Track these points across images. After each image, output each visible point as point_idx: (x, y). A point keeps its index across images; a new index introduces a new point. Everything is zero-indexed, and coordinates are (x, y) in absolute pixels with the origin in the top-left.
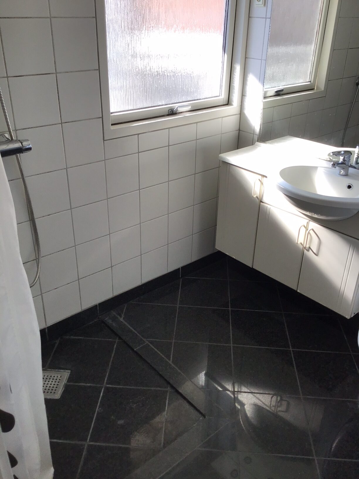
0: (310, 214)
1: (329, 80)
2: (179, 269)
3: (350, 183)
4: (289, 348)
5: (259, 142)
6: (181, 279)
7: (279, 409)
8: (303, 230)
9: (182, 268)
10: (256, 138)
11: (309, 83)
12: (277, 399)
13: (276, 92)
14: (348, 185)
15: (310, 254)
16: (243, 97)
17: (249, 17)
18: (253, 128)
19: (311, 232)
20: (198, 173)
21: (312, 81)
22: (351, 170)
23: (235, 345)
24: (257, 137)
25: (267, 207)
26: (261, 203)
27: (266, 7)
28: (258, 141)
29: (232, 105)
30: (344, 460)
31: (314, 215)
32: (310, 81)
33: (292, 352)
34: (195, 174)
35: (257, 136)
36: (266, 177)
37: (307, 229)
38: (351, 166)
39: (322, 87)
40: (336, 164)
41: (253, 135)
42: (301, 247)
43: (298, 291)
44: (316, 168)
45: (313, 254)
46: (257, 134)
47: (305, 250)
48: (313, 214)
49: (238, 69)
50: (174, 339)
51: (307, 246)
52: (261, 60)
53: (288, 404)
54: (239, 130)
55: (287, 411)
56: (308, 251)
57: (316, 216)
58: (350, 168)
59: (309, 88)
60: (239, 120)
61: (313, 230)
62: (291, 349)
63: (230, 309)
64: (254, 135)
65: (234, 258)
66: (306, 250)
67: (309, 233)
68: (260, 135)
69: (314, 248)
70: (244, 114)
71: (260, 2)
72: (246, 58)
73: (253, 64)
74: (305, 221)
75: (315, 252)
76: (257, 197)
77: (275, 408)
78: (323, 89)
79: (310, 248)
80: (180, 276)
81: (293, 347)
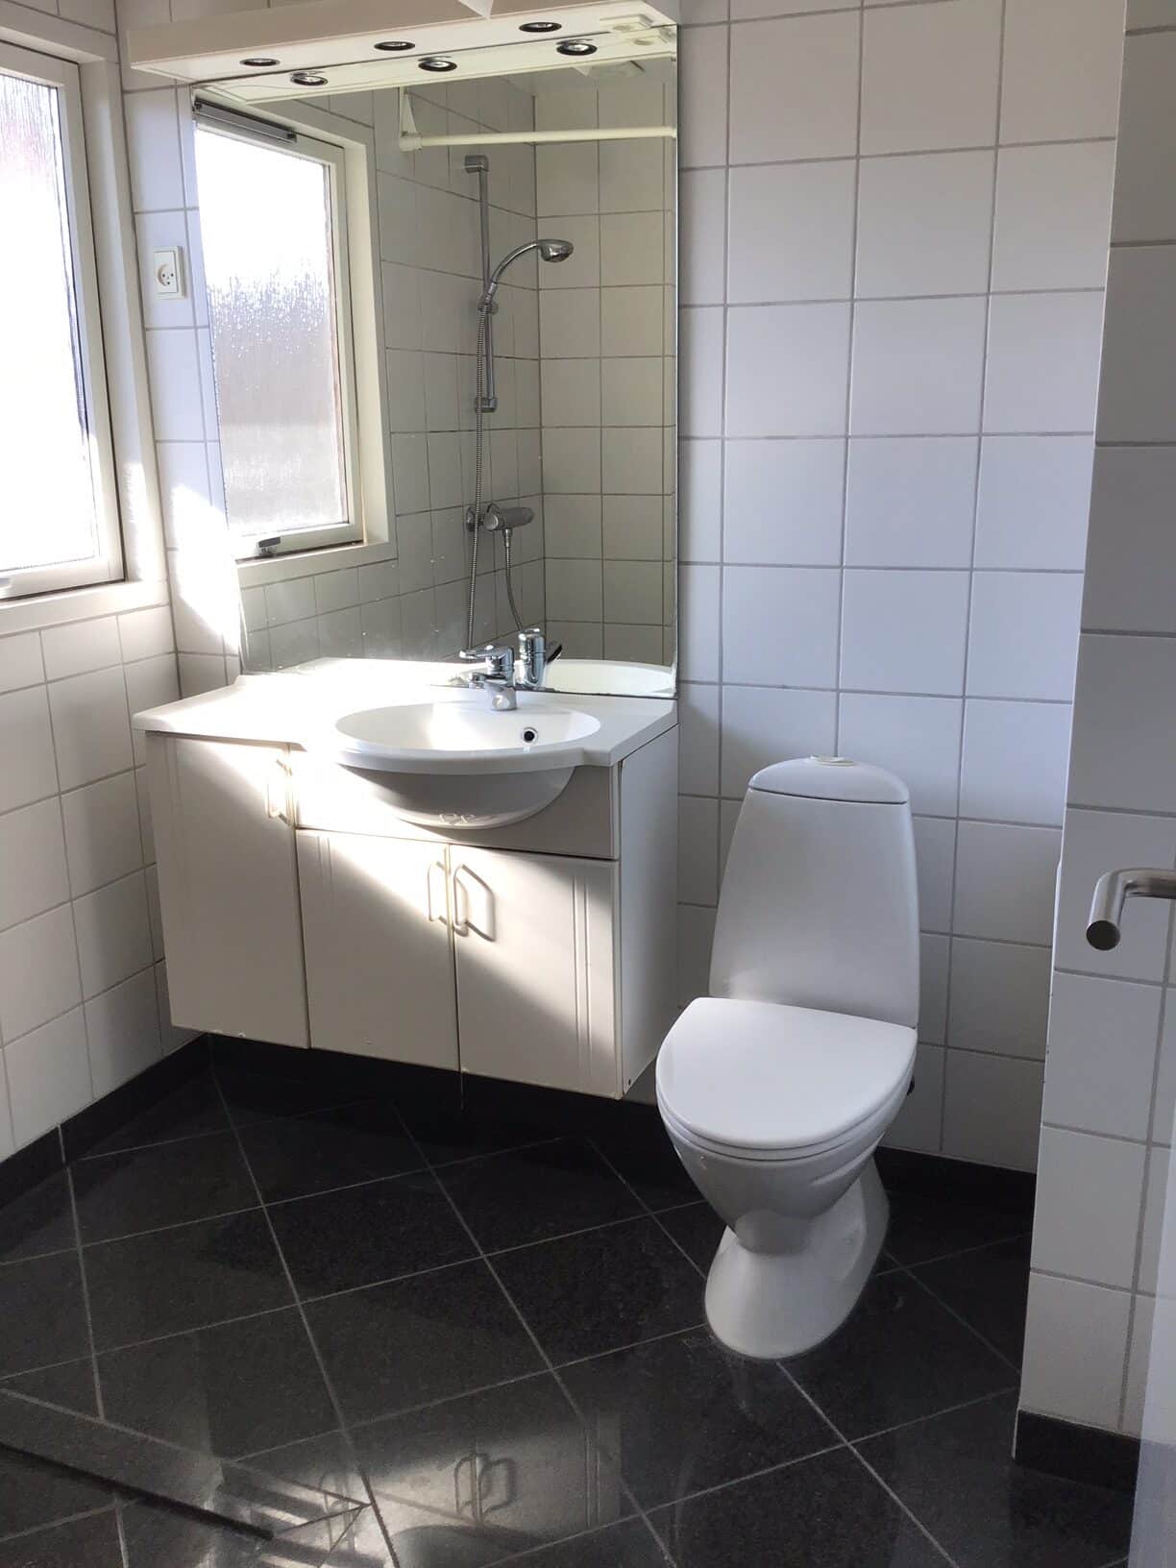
0: (446, 821)
1: (395, 515)
2: (55, 1132)
3: (526, 726)
4: (478, 1254)
5: (247, 674)
6: (69, 1170)
7: (487, 1503)
8: (438, 875)
9: (66, 1126)
10: (234, 664)
11: (346, 525)
12: (473, 1475)
13: (262, 544)
14: (523, 732)
15: (473, 944)
16: (169, 553)
17: (144, 330)
18: (220, 640)
19: (463, 875)
20: (68, 791)
21: (352, 520)
22: (521, 696)
23: (310, 1300)
24: (238, 663)
25: (318, 838)
26: (297, 831)
27: (190, 299)
28: (242, 674)
29: (136, 579)
30: (719, 1487)
31: (457, 821)
32: (346, 519)
33: (487, 1262)
34: (59, 794)
35: (238, 659)
36: (297, 747)
37: (448, 872)
38: (519, 687)
39: (383, 533)
40: (481, 678)
41: (222, 658)
42: (443, 928)
43: (464, 1069)
44: (427, 708)
45: (480, 938)
46: (237, 653)
47: (455, 934)
48: (455, 816)
49: (137, 475)
50: (92, 1346)
51: (461, 919)
52: (205, 441)
53: (511, 1465)
54: (176, 651)
55: (512, 1495)
56: (464, 934)
57: (463, 823)
58: (517, 692)
59: (347, 539)
60: (170, 621)
61: (464, 867)
62: (483, 1256)
63: (263, 1206)
64: (227, 657)
65: (244, 1036)
66: (459, 933)
67: (455, 880)
68: (245, 658)
69: (481, 921)
70: (183, 603)
71: (168, 286)
72: (155, 442)
73: (182, 458)
74: (438, 847)
75: (484, 930)
76: (281, 816)
77: (474, 1507)
78: (387, 540)
79: (468, 924)
80: (64, 1159)
81: (487, 1249)
